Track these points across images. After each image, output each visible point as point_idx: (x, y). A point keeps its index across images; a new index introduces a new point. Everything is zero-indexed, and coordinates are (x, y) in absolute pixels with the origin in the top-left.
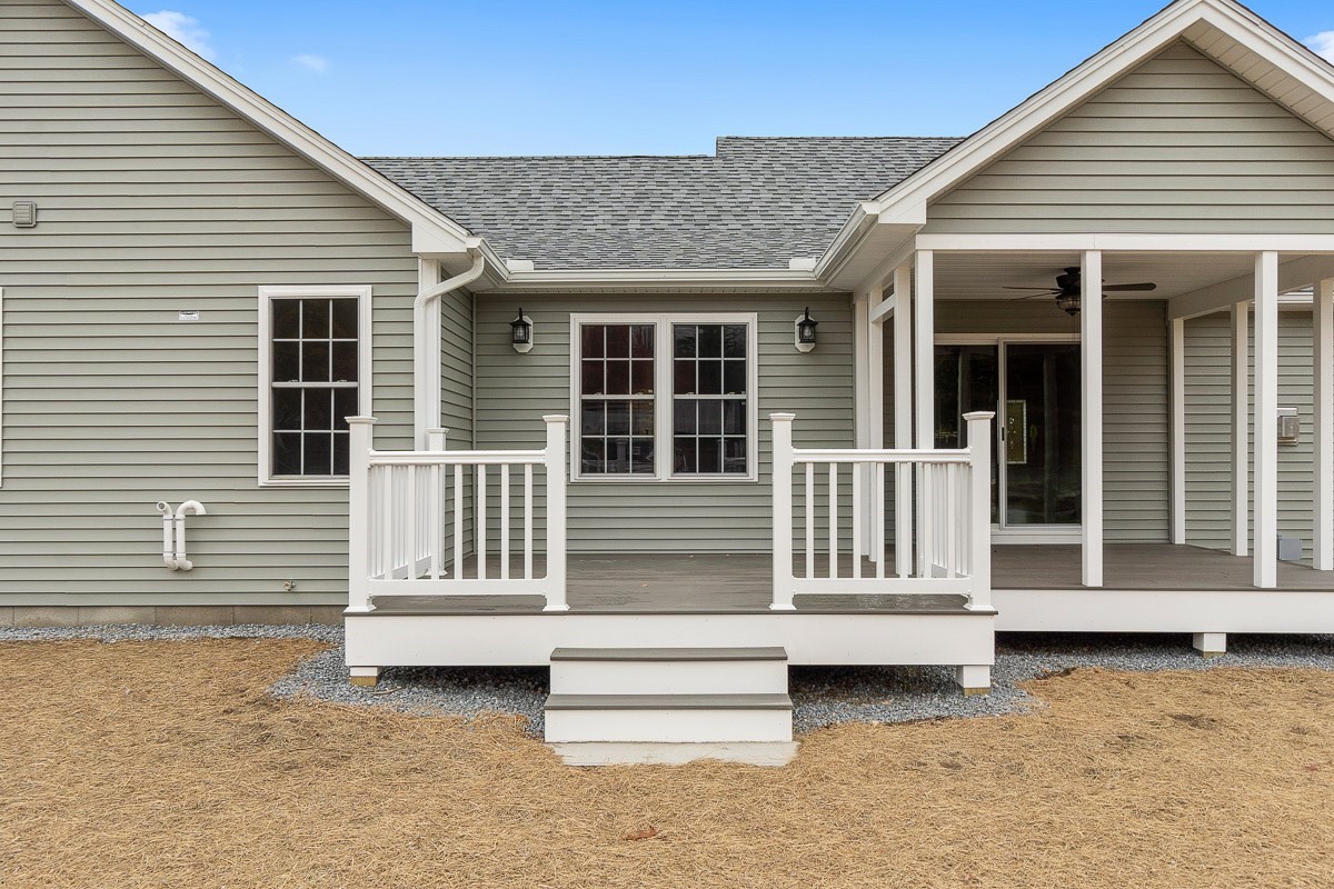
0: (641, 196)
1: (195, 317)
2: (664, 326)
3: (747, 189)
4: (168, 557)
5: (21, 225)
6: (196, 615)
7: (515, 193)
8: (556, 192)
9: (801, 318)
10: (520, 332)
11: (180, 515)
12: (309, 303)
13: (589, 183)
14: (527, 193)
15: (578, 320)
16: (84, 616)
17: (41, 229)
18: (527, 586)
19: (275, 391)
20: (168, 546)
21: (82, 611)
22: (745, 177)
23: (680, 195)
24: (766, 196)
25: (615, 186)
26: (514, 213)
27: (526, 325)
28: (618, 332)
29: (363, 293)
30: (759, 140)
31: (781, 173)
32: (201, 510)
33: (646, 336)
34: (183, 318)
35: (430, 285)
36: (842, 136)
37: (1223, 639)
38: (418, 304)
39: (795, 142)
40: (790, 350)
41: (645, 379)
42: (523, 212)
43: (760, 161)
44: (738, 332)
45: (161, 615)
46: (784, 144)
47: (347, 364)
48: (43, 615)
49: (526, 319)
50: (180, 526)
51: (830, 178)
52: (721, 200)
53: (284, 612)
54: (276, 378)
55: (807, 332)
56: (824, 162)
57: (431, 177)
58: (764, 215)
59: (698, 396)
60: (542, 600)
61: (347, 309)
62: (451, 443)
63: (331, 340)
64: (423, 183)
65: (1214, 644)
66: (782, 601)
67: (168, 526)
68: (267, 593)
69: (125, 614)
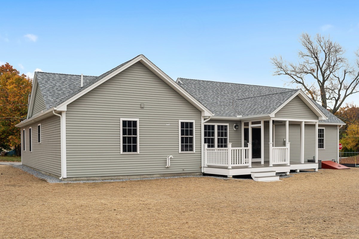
1: (169, 125)
2: (216, 125)
5: (142, 108)
6: (169, 175)
9: (235, 125)
11: (170, 158)
12: (186, 123)
16: (152, 176)
17: (145, 108)
19: (181, 137)
20: (167, 163)
21: (151, 175)
28: (209, 126)
29: (194, 121)
32: (173, 157)
33: (213, 126)
34: (167, 125)
35: (203, 121)
37: (299, 170)
40: (233, 130)
44: (226, 127)
45: (164, 175)
47: (191, 133)
48: (145, 176)
54: (181, 135)
60: (248, 166)
61: (191, 124)
63: (189, 129)
66: (271, 165)
67: (168, 160)
68: (180, 171)
69: (158, 175)
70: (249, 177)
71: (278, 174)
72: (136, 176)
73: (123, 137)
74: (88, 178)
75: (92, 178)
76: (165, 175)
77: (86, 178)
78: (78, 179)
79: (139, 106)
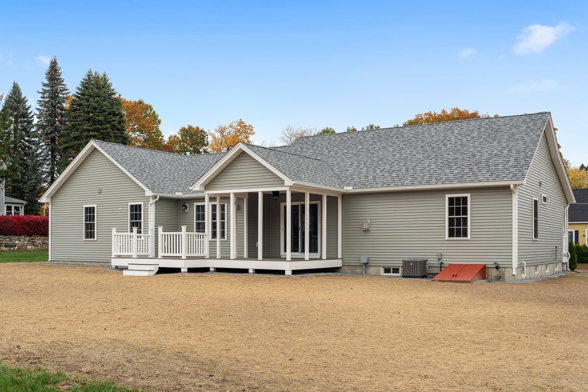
1: (120, 209)
5: (99, 193)
17: (102, 193)
27: (186, 206)
35: (151, 201)
37: (253, 270)
38: (149, 205)
61: (140, 206)
63: (138, 212)
66: (160, 257)
73: (85, 223)
79: (97, 191)
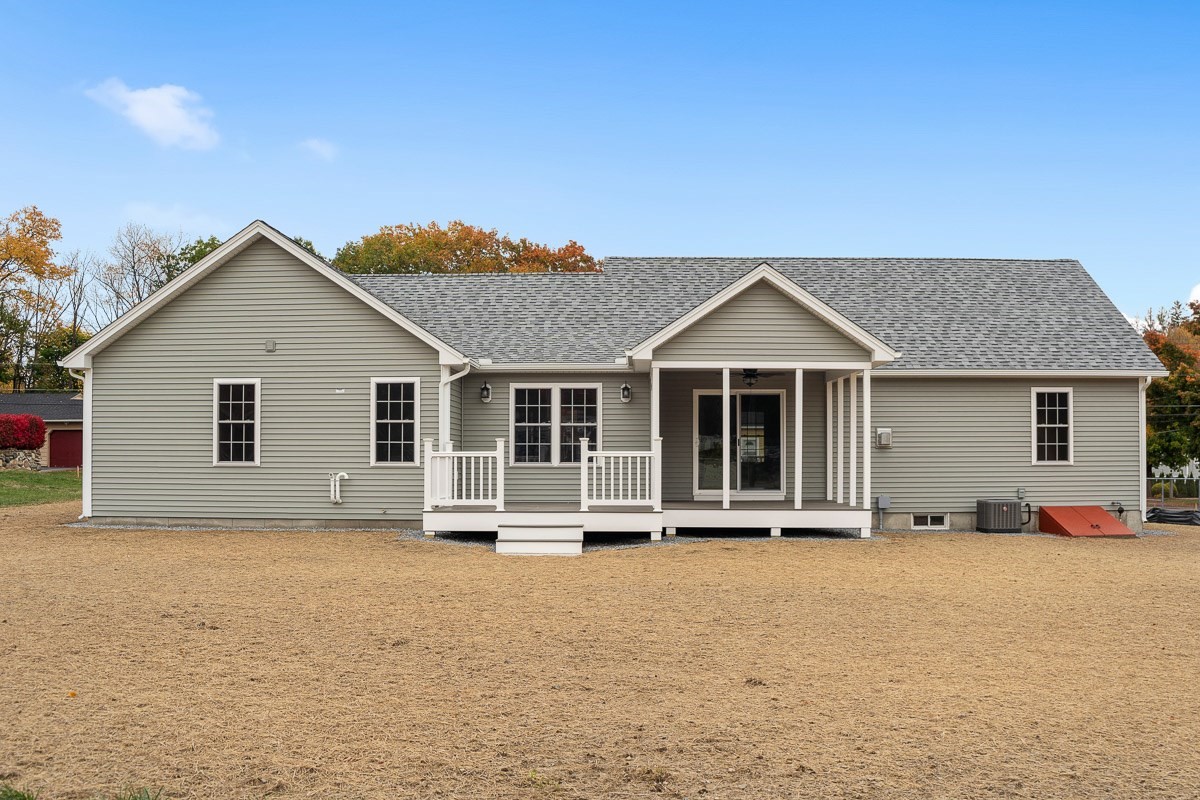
0: (554, 304)
1: (343, 391)
2: (556, 389)
3: (615, 299)
4: (332, 497)
5: (269, 351)
6: (342, 523)
7: (481, 301)
8: (505, 300)
9: (624, 386)
10: (485, 393)
11: (338, 479)
12: (393, 385)
13: (524, 294)
14: (488, 302)
15: (514, 386)
16: (295, 523)
17: (277, 352)
18: (490, 502)
19: (378, 424)
20: (332, 492)
22: (616, 289)
23: (575, 304)
24: (625, 304)
25: (539, 297)
26: (480, 317)
27: (488, 390)
28: (533, 392)
29: (416, 381)
30: (630, 259)
31: (637, 287)
32: (347, 477)
33: (547, 394)
34: (338, 391)
35: (446, 378)
36: (681, 256)
37: (780, 530)
38: (441, 385)
39: (652, 261)
40: (618, 401)
41: (546, 415)
42: (486, 316)
43: (627, 277)
44: (592, 393)
45: (328, 524)
46: (644, 263)
47: (409, 412)
48: (277, 523)
49: (488, 386)
50: (338, 484)
51: (666, 290)
52: (599, 307)
53: (381, 523)
54: (378, 418)
55: (626, 393)
56: (665, 277)
57: (432, 290)
58: (622, 317)
59: (572, 424)
60: (495, 507)
61: (410, 387)
62: (455, 448)
63: (402, 401)
64: (428, 294)
65: (776, 532)
66: (584, 508)
67: (333, 484)
68: (374, 514)
69: (312, 523)
70: (490, 537)
71: (592, 539)
72: (254, 522)
73: (220, 424)
74: (139, 520)
75: (148, 520)
76: (334, 523)
77: (134, 520)
78: (116, 520)
79: (263, 347)
